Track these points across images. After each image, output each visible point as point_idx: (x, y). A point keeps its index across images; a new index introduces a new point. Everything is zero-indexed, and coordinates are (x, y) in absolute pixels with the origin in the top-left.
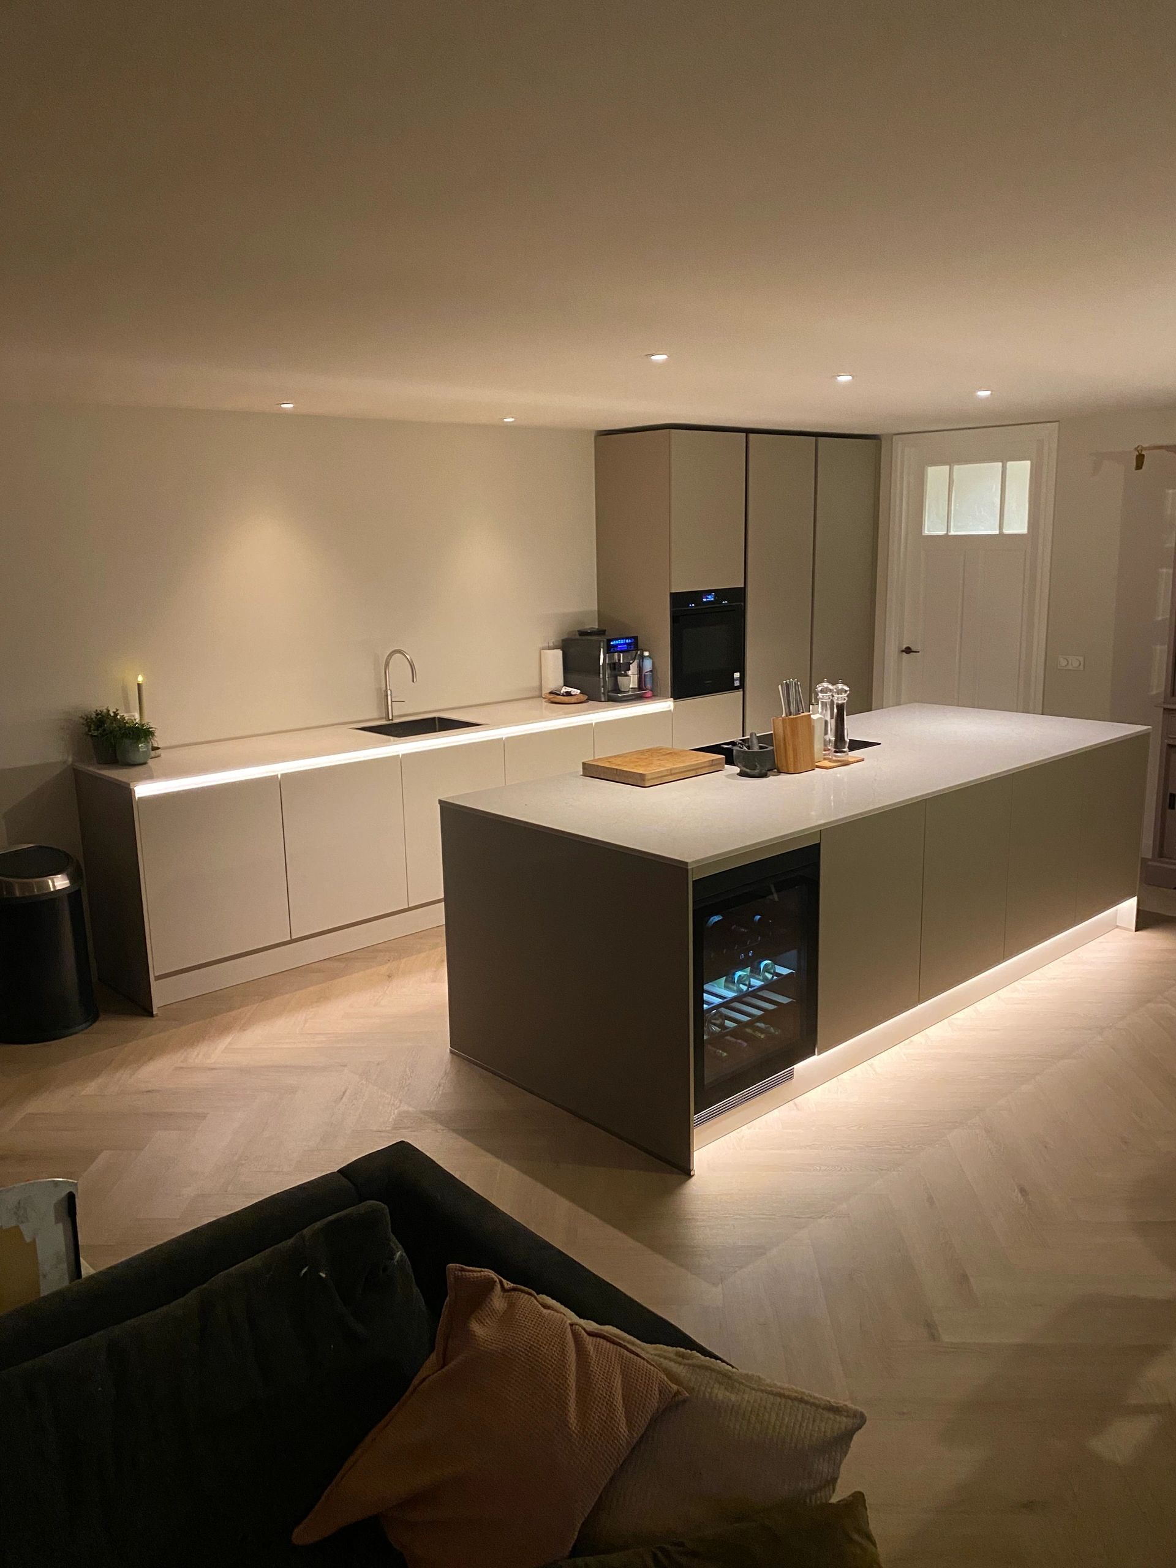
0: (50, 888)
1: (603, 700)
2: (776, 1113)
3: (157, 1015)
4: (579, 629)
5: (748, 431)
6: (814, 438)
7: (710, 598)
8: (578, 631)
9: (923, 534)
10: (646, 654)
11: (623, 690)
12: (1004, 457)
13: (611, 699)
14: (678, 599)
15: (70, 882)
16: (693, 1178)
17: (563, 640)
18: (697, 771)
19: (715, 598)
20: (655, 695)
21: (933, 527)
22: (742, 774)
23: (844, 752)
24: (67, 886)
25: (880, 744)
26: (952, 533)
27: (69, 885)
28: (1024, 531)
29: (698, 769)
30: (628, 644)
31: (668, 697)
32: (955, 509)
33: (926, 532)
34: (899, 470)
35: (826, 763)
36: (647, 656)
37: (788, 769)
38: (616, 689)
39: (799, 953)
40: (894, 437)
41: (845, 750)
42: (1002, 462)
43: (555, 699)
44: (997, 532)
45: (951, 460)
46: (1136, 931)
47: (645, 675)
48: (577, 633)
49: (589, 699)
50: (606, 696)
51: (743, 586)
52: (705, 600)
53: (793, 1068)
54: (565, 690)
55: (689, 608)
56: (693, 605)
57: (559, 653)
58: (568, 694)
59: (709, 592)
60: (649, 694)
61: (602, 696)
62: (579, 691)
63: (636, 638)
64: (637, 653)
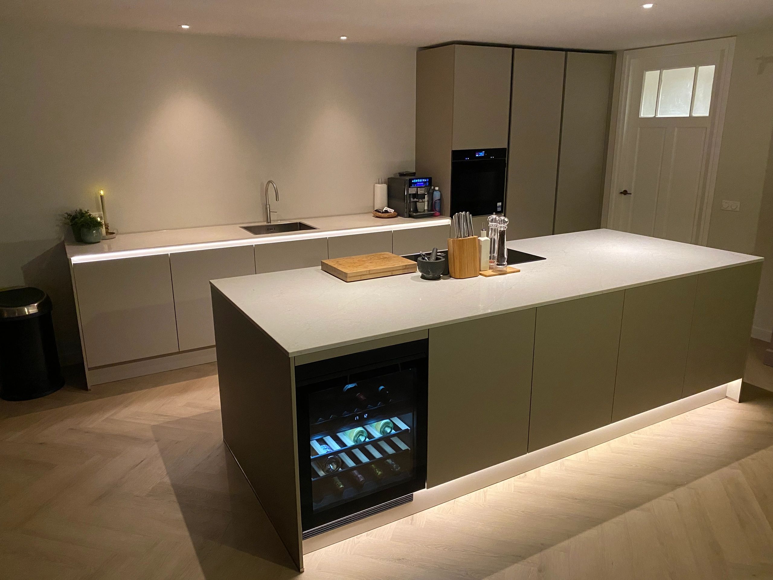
0: (26, 313)
1: (406, 216)
2: (394, 525)
3: (90, 390)
4: (399, 172)
5: (514, 47)
6: (564, 52)
7: (482, 154)
8: (399, 173)
9: (640, 117)
10: (437, 188)
11: (419, 211)
12: (697, 63)
13: (410, 216)
14: (457, 155)
15: (39, 311)
16: (304, 574)
17: (388, 179)
18: (393, 272)
19: (485, 155)
20: (441, 214)
21: (646, 112)
22: (423, 277)
23: (504, 265)
24: (35, 312)
25: (545, 259)
26: (659, 116)
27: (37, 312)
28: (707, 115)
29: (393, 271)
30: (425, 182)
31: (448, 216)
32: (661, 99)
33: (642, 115)
34: (626, 73)
35: (490, 272)
36: (437, 190)
37: (455, 276)
38: (416, 210)
39: (413, 415)
40: (625, 51)
41: (504, 263)
42: (696, 67)
43: (379, 214)
44: (688, 116)
45: (661, 66)
46: (740, 402)
47: (435, 202)
48: (398, 175)
49: (399, 215)
50: (408, 214)
51: (506, 147)
52: (477, 155)
53: (413, 494)
54: (386, 208)
55: (465, 161)
56: (468, 159)
57: (385, 186)
58: (386, 212)
59: (481, 151)
60: (438, 213)
61: (406, 214)
62: (393, 210)
63: (430, 179)
64: (431, 188)
